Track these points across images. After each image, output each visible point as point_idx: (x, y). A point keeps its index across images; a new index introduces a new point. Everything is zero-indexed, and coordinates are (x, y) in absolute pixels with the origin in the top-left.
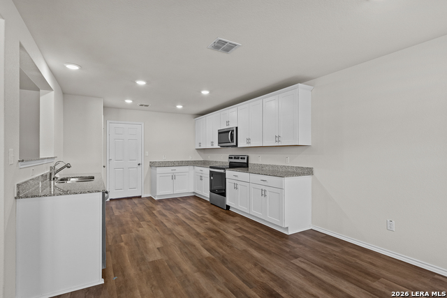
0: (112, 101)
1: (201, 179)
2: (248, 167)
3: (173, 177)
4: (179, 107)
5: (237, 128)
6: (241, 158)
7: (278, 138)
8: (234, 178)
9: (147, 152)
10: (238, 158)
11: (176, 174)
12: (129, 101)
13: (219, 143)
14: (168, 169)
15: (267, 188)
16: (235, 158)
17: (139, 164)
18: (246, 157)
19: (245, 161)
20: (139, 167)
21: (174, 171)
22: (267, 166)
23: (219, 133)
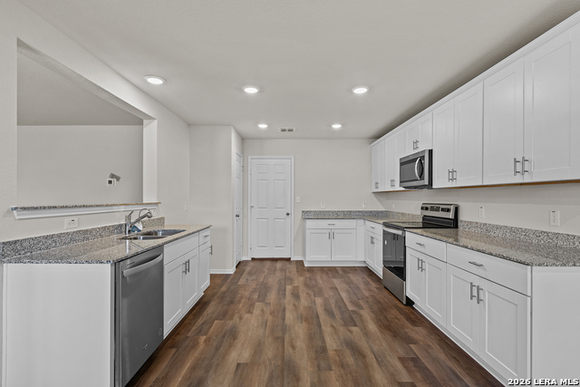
0: (246, 128)
1: (372, 243)
2: (457, 227)
3: (331, 236)
4: (337, 126)
5: (431, 152)
6: (443, 210)
7: (520, 164)
8: (418, 248)
9: (298, 198)
10: (437, 209)
11: (336, 231)
12: (263, 126)
13: (401, 182)
14: (324, 223)
15: (483, 284)
16: (432, 209)
17: (288, 214)
18: (452, 208)
19: (451, 215)
20: (288, 218)
21: (331, 227)
22: (498, 227)
23: (402, 164)
